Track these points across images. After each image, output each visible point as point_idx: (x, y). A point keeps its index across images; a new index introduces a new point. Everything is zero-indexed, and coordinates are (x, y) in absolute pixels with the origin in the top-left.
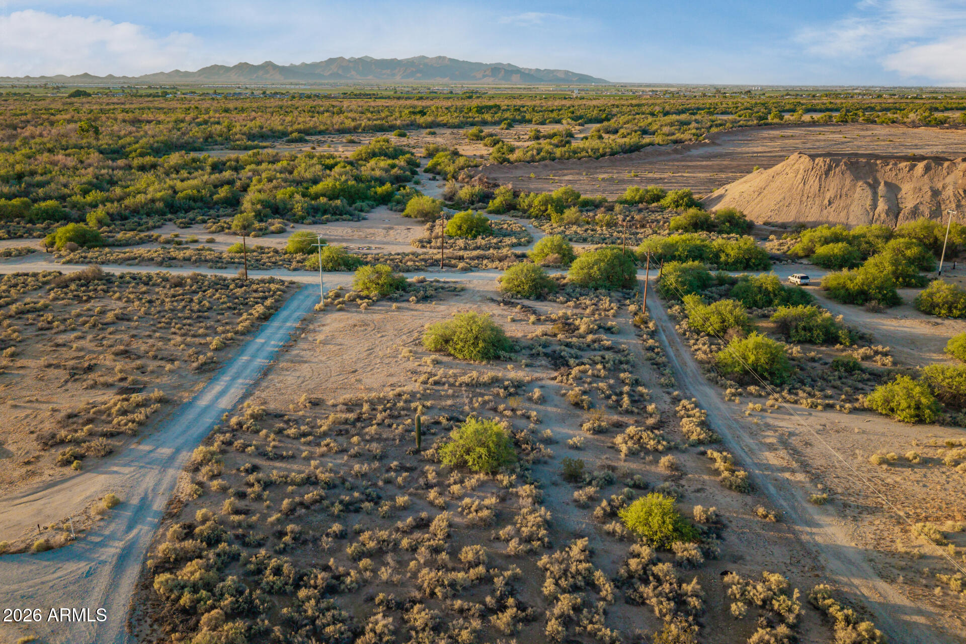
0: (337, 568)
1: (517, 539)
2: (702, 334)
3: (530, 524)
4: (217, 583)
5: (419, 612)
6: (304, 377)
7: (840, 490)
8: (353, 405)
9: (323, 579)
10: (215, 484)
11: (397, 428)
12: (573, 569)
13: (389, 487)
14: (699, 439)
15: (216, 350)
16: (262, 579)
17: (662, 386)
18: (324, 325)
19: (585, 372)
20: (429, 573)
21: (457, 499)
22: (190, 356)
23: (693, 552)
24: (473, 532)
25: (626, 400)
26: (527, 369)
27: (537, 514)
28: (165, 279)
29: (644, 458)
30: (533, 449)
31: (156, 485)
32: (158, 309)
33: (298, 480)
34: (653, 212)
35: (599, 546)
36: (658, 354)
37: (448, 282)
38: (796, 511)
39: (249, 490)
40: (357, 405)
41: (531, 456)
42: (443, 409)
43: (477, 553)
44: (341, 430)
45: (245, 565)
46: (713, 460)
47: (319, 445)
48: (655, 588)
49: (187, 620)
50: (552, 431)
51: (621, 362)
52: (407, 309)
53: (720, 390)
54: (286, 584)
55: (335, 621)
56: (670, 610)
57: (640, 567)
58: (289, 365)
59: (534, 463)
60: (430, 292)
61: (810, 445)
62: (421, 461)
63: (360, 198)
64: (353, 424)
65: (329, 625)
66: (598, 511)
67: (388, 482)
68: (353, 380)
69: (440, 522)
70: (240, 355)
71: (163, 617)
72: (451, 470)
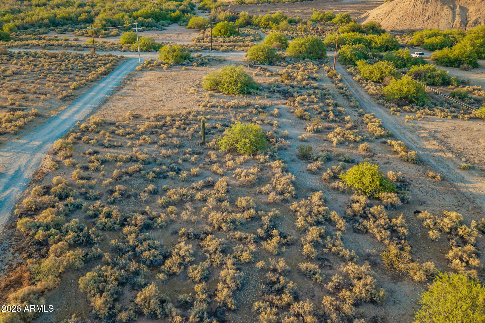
0: (151, 213)
1: (275, 192)
2: (369, 81)
3: (282, 183)
4: (64, 224)
5: (211, 240)
6: (129, 104)
7: (476, 162)
8: (160, 118)
9: (141, 220)
10: (67, 162)
11: (189, 130)
12: (315, 210)
13: (186, 163)
14: (381, 135)
15: (74, 89)
16: (97, 221)
17: (352, 107)
18: (141, 78)
19: (304, 100)
20: (216, 215)
21: (231, 170)
22: (57, 92)
23: (395, 199)
24: (243, 189)
25: (331, 115)
26: (268, 99)
27: (286, 177)
28: (45, 54)
29: (348, 146)
30: (277, 142)
31: (27, 163)
32: (40, 69)
33: (124, 159)
34: (329, 25)
35: (329, 197)
36: (346, 90)
37: (215, 57)
38: (452, 174)
39: (91, 165)
40: (162, 118)
41: (277, 145)
42: (217, 120)
43: (248, 201)
44: (153, 131)
45: (86, 212)
46: (392, 146)
47: (139, 139)
48: (374, 222)
49: (40, 250)
50: (288, 131)
51: (325, 95)
52: (192, 69)
53: (387, 109)
54: (115, 224)
55: (150, 248)
56: (388, 236)
57: (361, 208)
58: (120, 97)
59: (278, 149)
60: (205, 61)
61: (449, 137)
62: (206, 149)
63: (162, 19)
64: (161, 128)
65: (145, 251)
66: (325, 175)
67: (185, 160)
68: (160, 105)
69: (221, 183)
70: (89, 92)
71: (22, 248)
72: (226, 154)
